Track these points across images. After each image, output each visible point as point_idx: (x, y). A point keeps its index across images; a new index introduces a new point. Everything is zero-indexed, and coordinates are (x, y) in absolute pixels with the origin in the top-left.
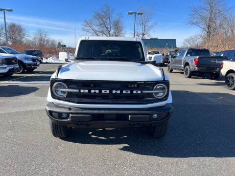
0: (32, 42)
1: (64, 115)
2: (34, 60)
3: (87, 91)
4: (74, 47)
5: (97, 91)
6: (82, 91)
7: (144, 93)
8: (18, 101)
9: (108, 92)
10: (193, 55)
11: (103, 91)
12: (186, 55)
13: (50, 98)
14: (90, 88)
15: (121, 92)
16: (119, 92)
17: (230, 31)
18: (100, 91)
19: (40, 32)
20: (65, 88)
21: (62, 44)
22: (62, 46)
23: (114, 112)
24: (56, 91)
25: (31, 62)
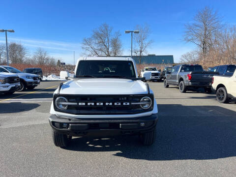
0: (32, 61)
1: (65, 125)
2: (34, 78)
3: (84, 104)
4: (73, 65)
5: (93, 104)
6: (80, 104)
7: (133, 105)
8: (21, 116)
9: (102, 104)
10: (187, 71)
11: (98, 104)
12: (181, 71)
13: (52, 111)
14: (87, 101)
15: (113, 104)
16: (111, 104)
17: (226, 47)
18: (95, 104)
19: (40, 51)
20: (66, 102)
21: (61, 62)
22: (62, 63)
23: (107, 121)
24: (58, 105)
25: (31, 80)
